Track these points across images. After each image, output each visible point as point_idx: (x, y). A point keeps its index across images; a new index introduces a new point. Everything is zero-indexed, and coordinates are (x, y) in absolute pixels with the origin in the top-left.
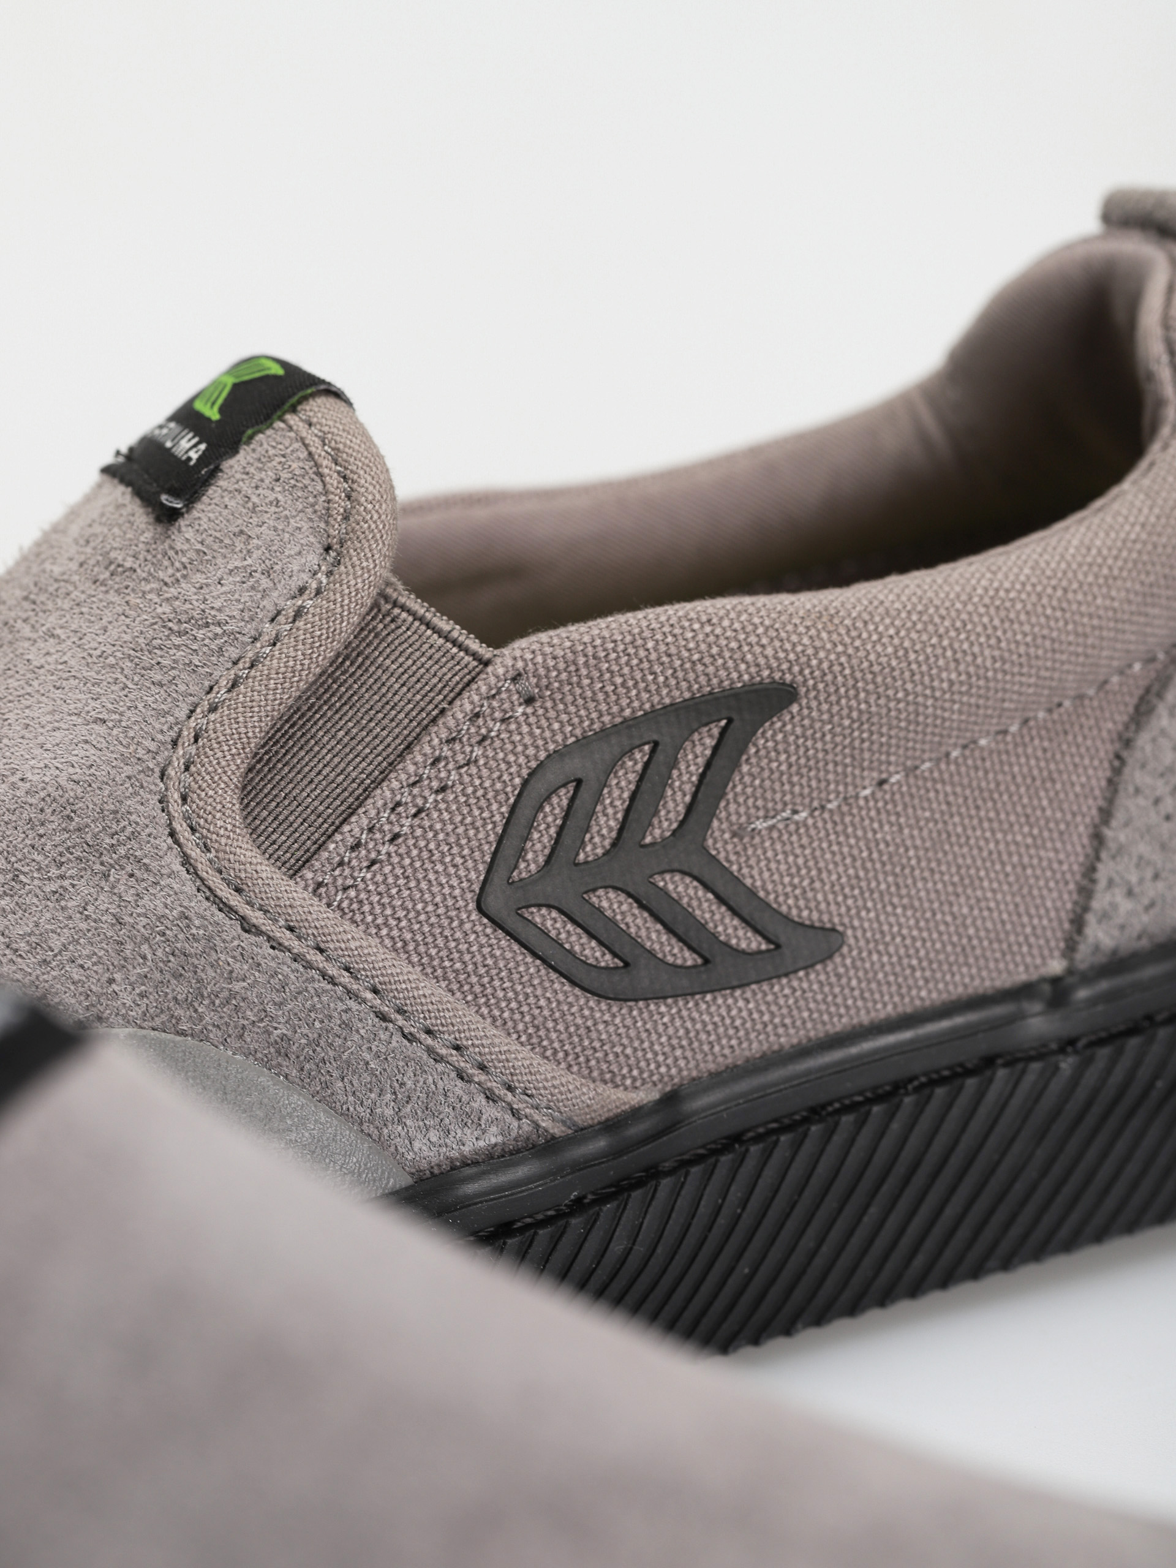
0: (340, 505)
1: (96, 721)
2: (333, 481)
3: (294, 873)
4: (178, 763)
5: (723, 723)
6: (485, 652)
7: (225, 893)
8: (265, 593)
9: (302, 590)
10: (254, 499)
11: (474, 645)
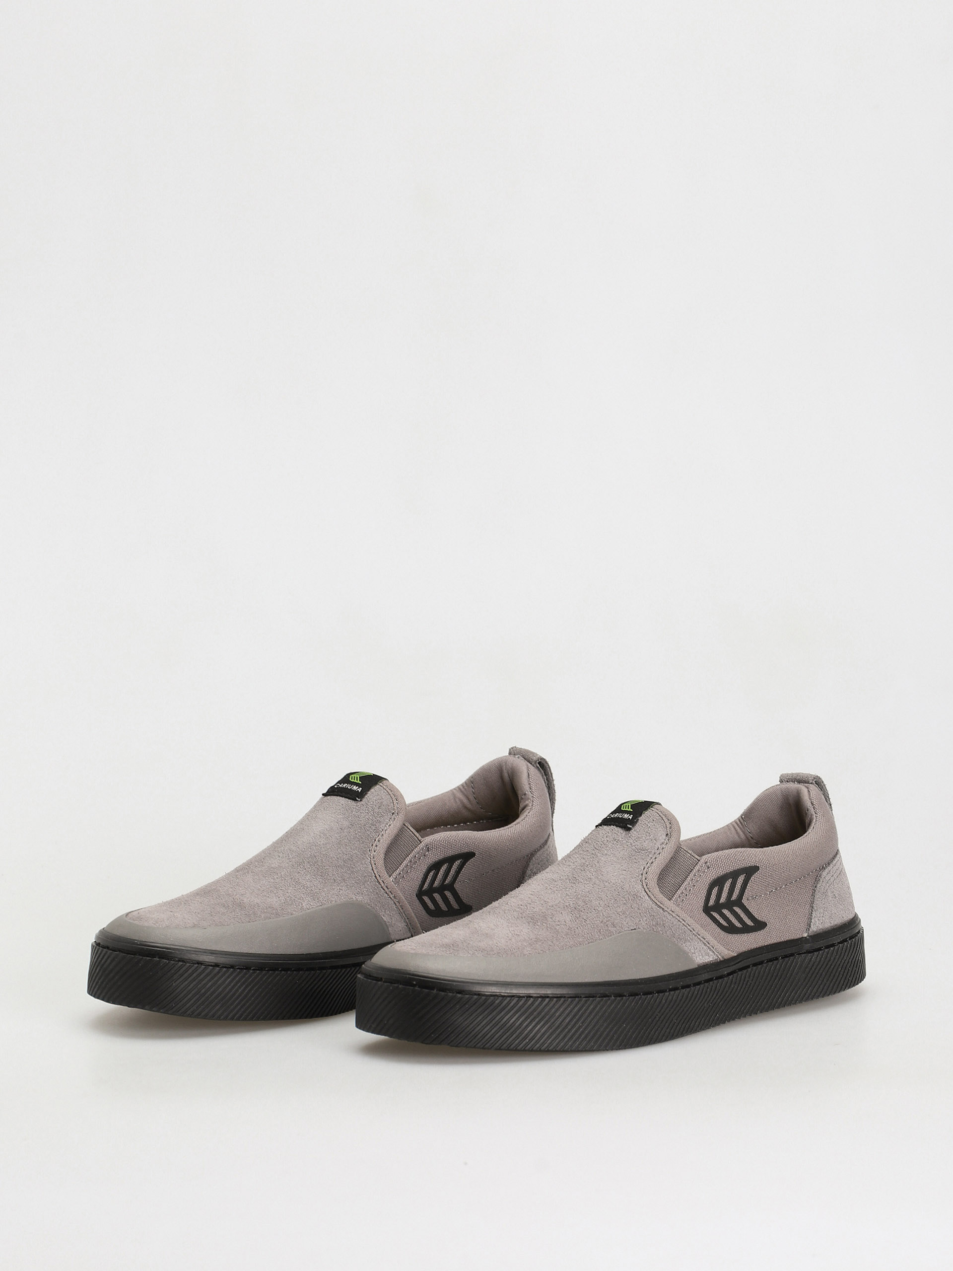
0: (668, 826)
1: (624, 870)
2: (666, 820)
3: (670, 899)
4: (644, 878)
5: (745, 875)
6: (699, 858)
7: (659, 904)
8: (655, 844)
9: (663, 843)
10: (649, 825)
11: (696, 857)
